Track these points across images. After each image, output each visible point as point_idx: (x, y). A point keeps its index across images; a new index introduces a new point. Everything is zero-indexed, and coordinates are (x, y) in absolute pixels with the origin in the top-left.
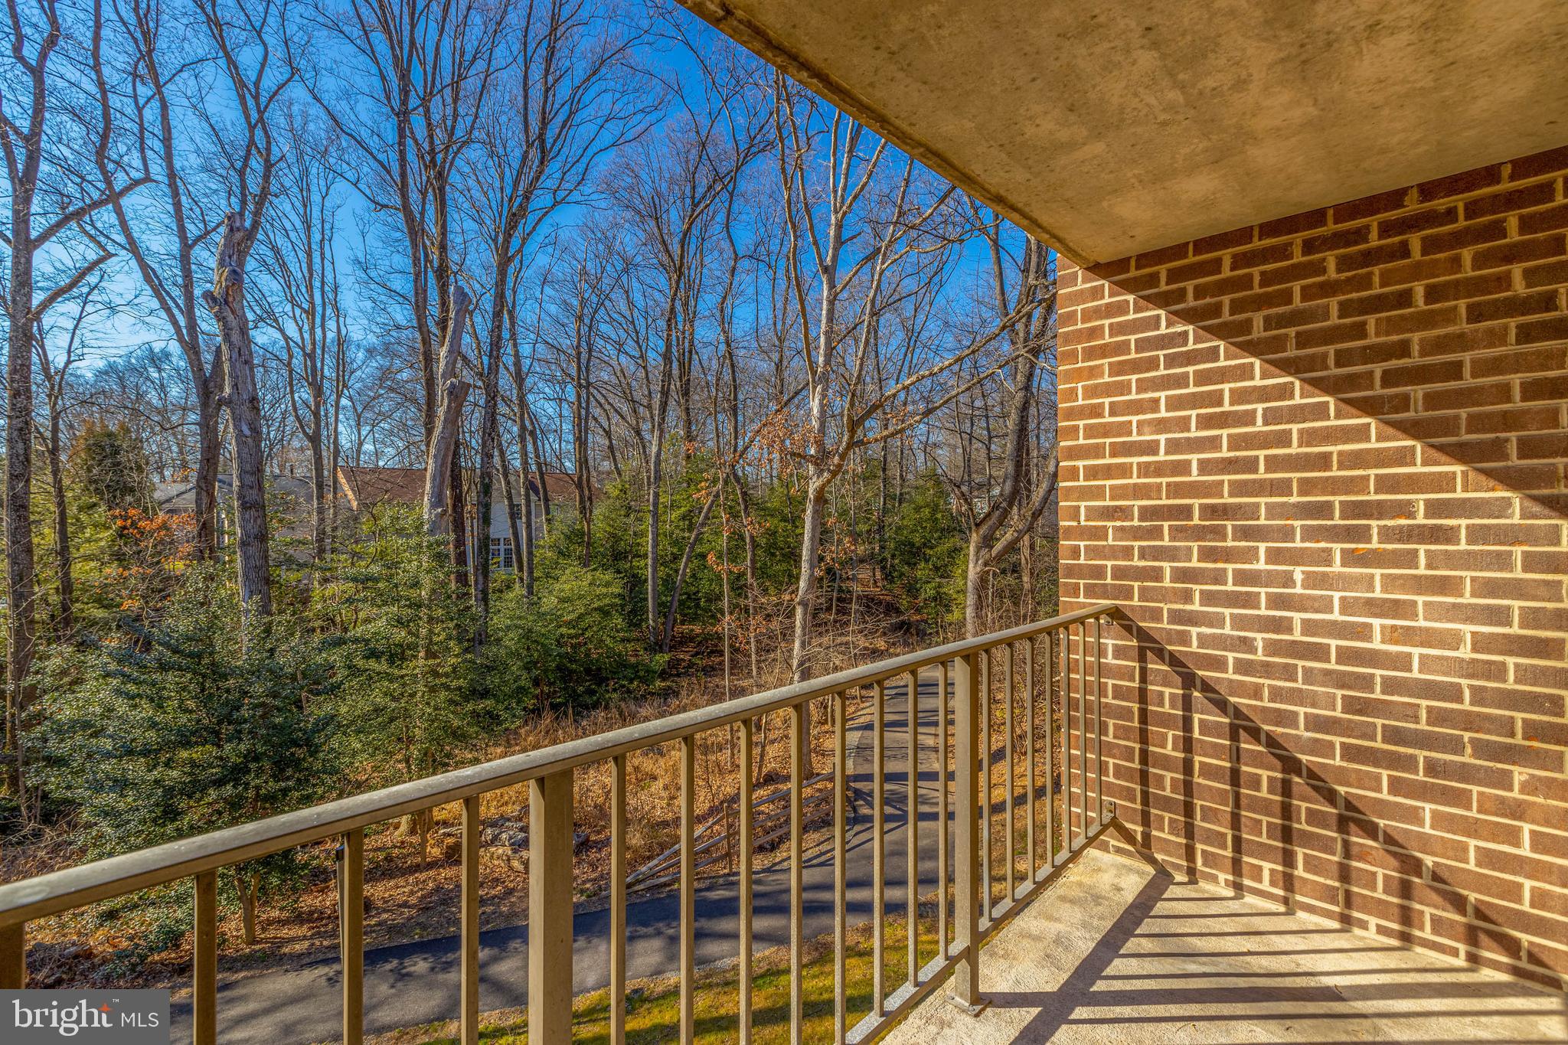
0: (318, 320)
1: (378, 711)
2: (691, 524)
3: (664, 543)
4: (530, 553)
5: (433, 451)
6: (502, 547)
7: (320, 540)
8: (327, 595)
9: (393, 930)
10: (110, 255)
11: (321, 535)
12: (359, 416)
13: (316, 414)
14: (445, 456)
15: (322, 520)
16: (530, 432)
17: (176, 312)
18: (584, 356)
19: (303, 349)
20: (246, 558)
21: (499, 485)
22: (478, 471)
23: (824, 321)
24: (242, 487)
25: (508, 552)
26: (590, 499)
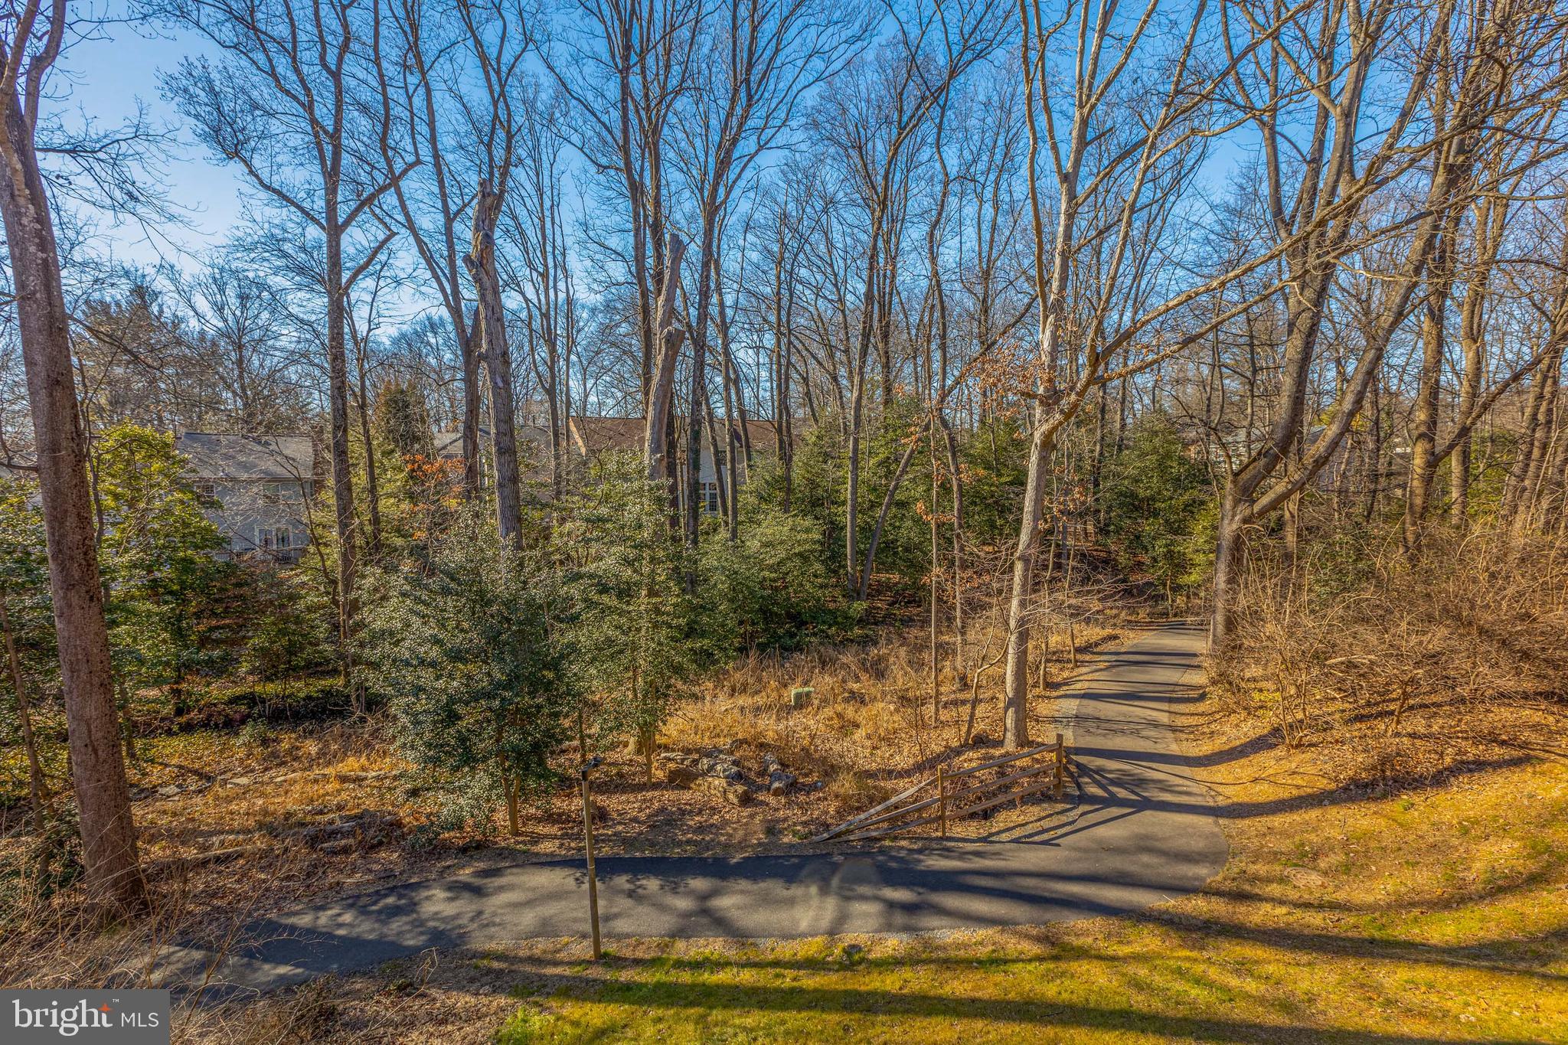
0: (551, 284)
1: (610, 642)
2: (889, 472)
3: (862, 490)
4: (735, 499)
5: (652, 399)
6: (708, 492)
7: (558, 483)
8: (566, 533)
9: (627, 842)
10: (394, 234)
11: (558, 477)
12: (585, 371)
13: (551, 369)
14: (663, 403)
15: (558, 465)
16: (734, 380)
17: (443, 279)
18: (785, 302)
19: (540, 309)
20: (503, 498)
21: (706, 431)
22: (688, 420)
23: (1060, 240)
24: (498, 434)
25: (713, 496)
26: (791, 445)
